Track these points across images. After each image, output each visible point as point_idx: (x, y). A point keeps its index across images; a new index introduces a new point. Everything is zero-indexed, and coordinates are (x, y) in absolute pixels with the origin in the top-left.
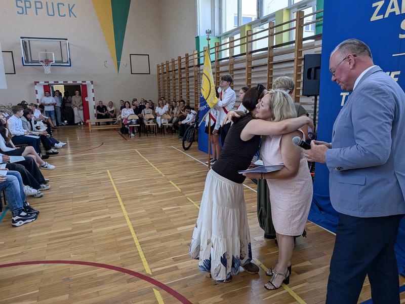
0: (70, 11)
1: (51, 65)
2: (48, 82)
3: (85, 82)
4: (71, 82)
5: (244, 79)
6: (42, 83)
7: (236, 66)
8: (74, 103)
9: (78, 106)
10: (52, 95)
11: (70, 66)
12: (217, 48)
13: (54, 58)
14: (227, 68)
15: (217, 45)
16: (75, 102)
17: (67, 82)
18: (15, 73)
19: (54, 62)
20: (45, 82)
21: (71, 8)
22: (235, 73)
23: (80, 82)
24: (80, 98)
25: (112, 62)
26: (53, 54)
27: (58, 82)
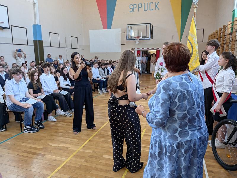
0: (156, 6)
4: (151, 49)
11: (150, 39)
13: (142, 35)
17: (149, 49)
18: (125, 44)
20: (138, 49)
23: (156, 49)
25: (177, 36)
27: (144, 49)
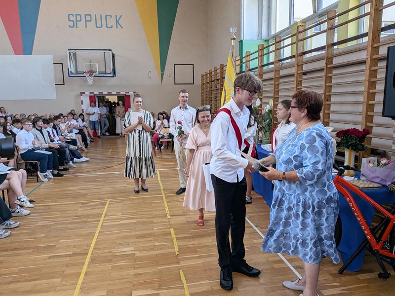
0: (117, 22)
1: (94, 76)
2: (93, 93)
3: (128, 93)
4: (115, 93)
5: (292, 88)
6: (88, 93)
7: (283, 73)
8: (118, 114)
9: (121, 116)
10: (97, 105)
11: (113, 77)
12: (260, 52)
13: (97, 69)
14: (271, 75)
15: (261, 48)
16: (119, 112)
17: (111, 93)
18: (64, 84)
19: (98, 73)
20: (91, 93)
21: (118, 19)
22: (281, 81)
23: (124, 93)
24: (124, 109)
25: (156, 73)
26: (97, 65)
27: (102, 93)
